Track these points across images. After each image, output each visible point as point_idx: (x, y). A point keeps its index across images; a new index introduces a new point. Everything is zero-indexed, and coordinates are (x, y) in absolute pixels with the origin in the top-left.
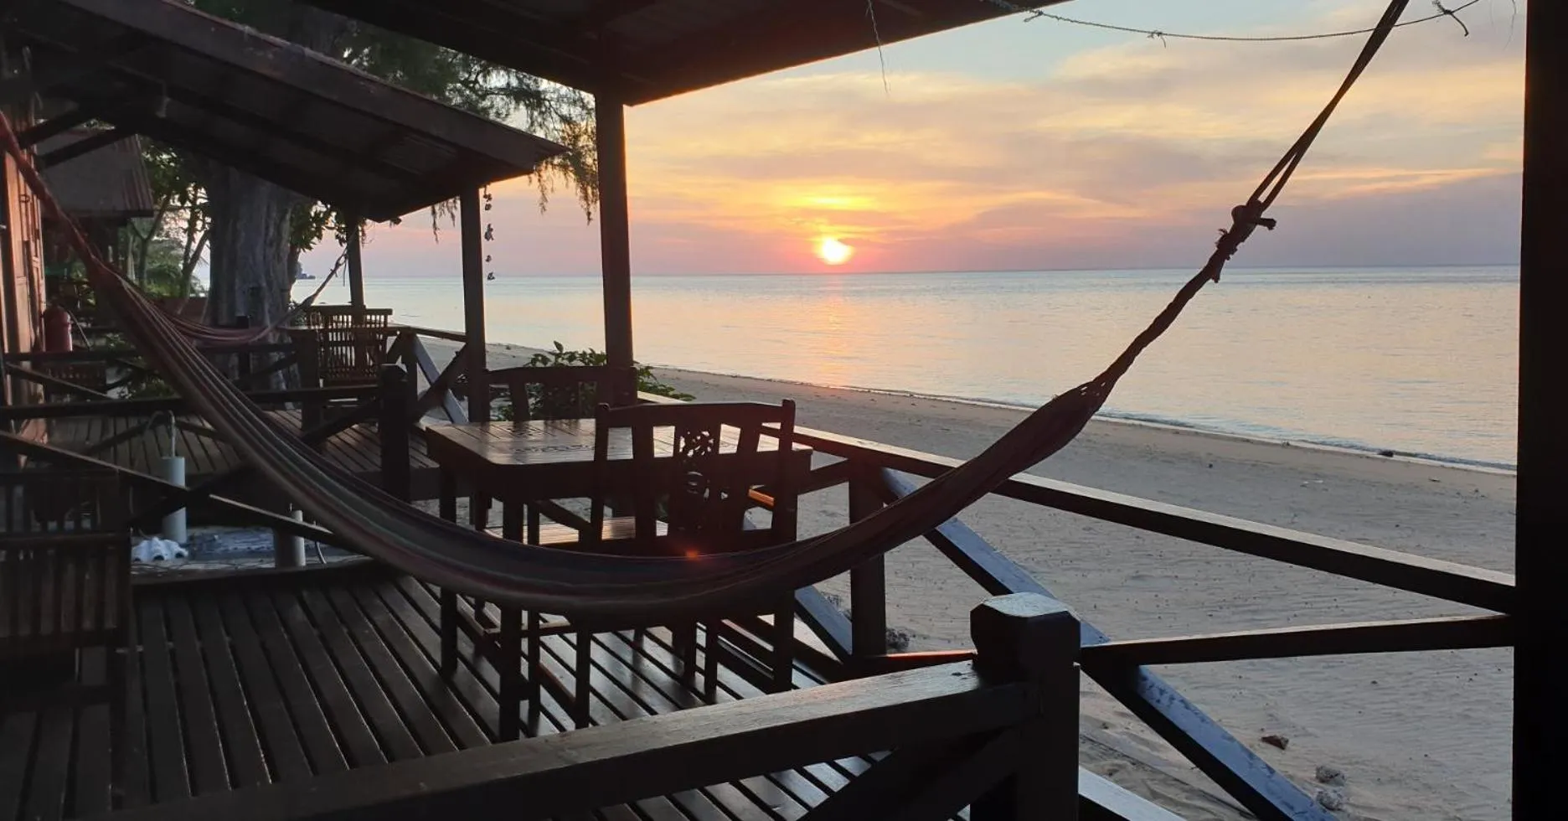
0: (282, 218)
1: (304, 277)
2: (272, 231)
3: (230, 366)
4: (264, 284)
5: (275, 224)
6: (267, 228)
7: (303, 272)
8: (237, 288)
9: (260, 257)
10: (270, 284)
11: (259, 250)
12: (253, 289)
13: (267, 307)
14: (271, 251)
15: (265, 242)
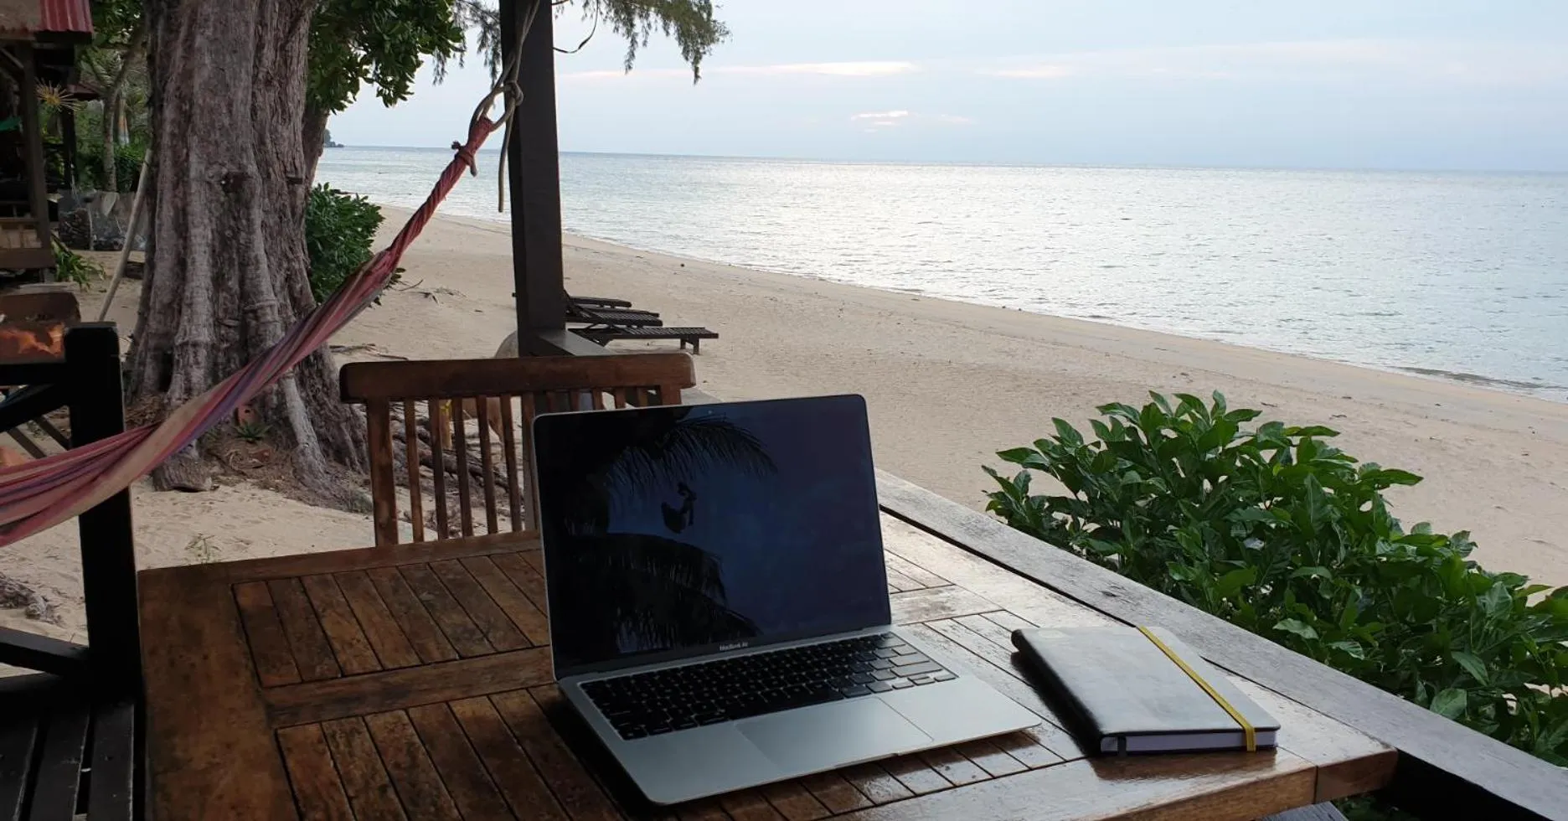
0: (293, 28)
1: (332, 145)
2: (269, 54)
3: (179, 341)
4: (252, 169)
5: (277, 39)
6: (259, 47)
7: (332, 140)
8: (193, 174)
9: (242, 110)
10: (264, 165)
11: (241, 94)
12: (226, 178)
13: (257, 215)
14: (267, 98)
15: (255, 78)
